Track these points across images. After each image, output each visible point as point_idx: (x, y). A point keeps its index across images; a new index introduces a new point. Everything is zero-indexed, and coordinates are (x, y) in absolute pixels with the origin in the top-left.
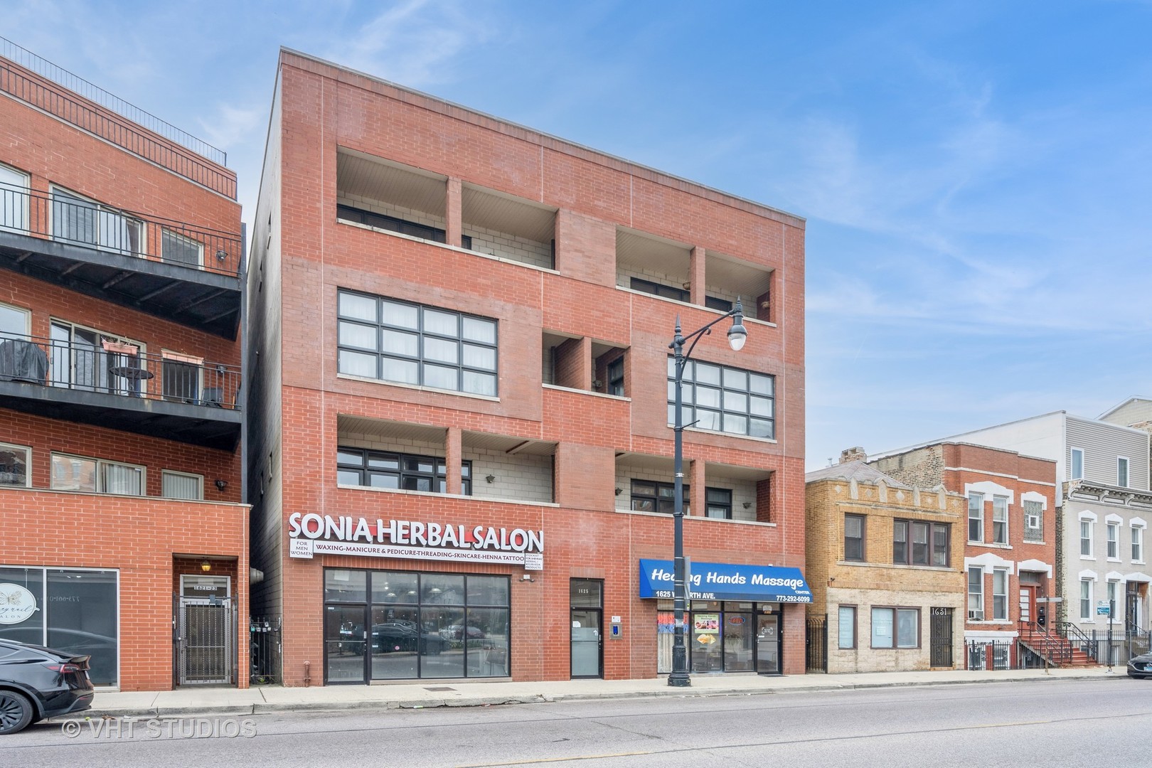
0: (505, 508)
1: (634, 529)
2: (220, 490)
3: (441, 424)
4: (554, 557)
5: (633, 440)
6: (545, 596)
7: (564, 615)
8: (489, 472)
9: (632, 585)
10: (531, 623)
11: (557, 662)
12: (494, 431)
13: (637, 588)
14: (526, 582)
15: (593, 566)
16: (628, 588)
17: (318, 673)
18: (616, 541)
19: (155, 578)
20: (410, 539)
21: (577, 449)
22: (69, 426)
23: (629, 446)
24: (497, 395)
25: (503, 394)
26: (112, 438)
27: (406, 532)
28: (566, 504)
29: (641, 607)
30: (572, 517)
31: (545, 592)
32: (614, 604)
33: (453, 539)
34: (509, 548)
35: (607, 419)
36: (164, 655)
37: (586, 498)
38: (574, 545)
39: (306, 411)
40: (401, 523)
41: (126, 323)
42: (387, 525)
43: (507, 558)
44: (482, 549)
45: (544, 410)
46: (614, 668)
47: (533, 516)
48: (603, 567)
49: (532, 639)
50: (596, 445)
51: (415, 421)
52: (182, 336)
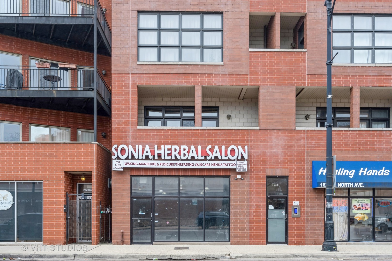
0: (226, 133)
1: (308, 140)
2: (104, 138)
3: (190, 84)
4: (256, 163)
5: (308, 78)
6: (250, 188)
7: (262, 201)
8: (229, 112)
9: (307, 179)
10: (242, 207)
11: (258, 232)
12: (220, 84)
13: (310, 182)
14: (238, 180)
15: (281, 168)
16: (305, 182)
17: (128, 237)
18: (296, 149)
19: (57, 185)
20: (171, 156)
21: (270, 89)
22: (37, 110)
23: (305, 83)
24: (222, 61)
25: (226, 60)
26: (55, 115)
27: (169, 152)
28: (264, 127)
29: (313, 194)
30: (267, 135)
31: (250, 186)
32: (295, 193)
33: (195, 154)
34: (227, 158)
35: (290, 66)
36: (61, 226)
37: (277, 122)
38: (268, 154)
39: (123, 86)
40: (167, 147)
41: (61, 55)
42: (159, 149)
43: (226, 165)
44: (211, 160)
45: (250, 66)
46: (294, 237)
47: (243, 136)
48: (287, 168)
49: (242, 217)
50: (283, 85)
51: (177, 84)
52: (86, 58)
